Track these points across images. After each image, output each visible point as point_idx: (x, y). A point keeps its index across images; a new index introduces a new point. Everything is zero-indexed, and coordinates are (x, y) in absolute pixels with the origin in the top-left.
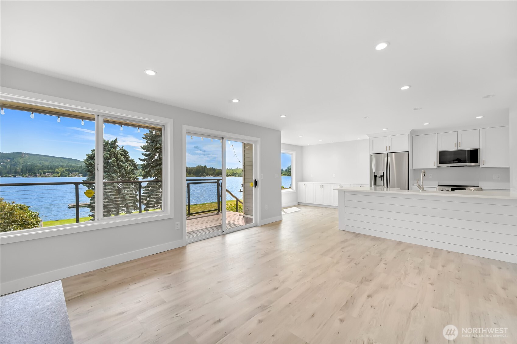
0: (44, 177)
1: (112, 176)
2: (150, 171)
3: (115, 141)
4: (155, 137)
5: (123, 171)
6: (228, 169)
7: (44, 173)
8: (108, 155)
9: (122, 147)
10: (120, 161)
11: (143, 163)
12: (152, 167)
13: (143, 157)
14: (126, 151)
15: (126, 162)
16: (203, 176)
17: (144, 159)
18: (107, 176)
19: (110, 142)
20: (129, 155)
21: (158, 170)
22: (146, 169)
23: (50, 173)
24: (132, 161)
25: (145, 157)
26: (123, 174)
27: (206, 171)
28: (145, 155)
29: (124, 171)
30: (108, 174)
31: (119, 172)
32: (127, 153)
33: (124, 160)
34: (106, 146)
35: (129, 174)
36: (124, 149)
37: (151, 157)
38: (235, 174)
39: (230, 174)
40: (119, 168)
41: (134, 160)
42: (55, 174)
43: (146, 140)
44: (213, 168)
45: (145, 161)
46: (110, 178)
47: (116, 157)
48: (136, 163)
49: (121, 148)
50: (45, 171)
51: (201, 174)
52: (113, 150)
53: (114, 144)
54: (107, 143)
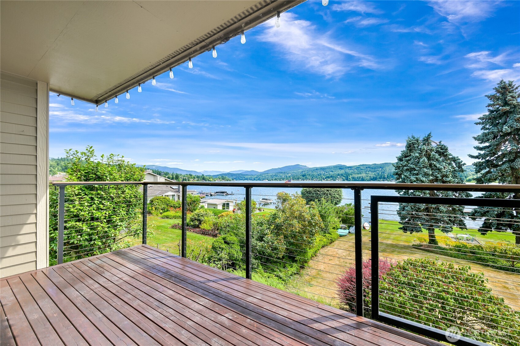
3: (429, 136)
4: (500, 116)
5: (436, 174)
8: (417, 155)
9: (440, 142)
10: (433, 161)
11: (477, 160)
13: (476, 153)
14: (445, 147)
15: (443, 162)
17: (478, 155)
18: (415, 179)
19: (421, 139)
20: (450, 151)
22: (482, 169)
24: (455, 159)
25: (479, 152)
26: (438, 177)
28: (480, 148)
30: (416, 178)
31: (432, 175)
32: (446, 149)
33: (440, 158)
34: (416, 143)
35: (446, 177)
36: (442, 144)
37: (493, 151)
40: (432, 169)
41: (458, 157)
43: (481, 126)
45: (479, 158)
47: (428, 156)
48: (462, 161)
49: (438, 143)
52: (425, 147)
53: (427, 140)
54: (417, 141)
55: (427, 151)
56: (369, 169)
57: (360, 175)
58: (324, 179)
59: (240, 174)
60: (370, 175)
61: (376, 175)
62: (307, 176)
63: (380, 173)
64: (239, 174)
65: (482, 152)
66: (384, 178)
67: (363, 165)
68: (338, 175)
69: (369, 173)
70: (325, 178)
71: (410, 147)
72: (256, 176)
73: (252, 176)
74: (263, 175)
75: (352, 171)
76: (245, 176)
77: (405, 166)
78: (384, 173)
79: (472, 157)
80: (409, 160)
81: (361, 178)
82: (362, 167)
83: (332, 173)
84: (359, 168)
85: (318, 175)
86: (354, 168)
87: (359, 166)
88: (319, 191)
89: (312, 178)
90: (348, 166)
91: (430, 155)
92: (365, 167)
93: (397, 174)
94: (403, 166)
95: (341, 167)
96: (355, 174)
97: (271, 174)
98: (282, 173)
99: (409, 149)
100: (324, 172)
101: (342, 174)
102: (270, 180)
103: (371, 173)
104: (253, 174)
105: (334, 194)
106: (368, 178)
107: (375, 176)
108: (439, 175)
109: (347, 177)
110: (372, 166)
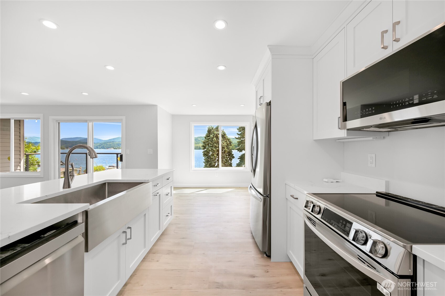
8: (212, 136)
52: (216, 132)
53: (217, 128)
54: (213, 128)
55: (216, 134)
79: (236, 138)
81: (199, 147)
84: (197, 139)
91: (218, 137)
92: (202, 139)
94: (206, 142)
99: (209, 132)
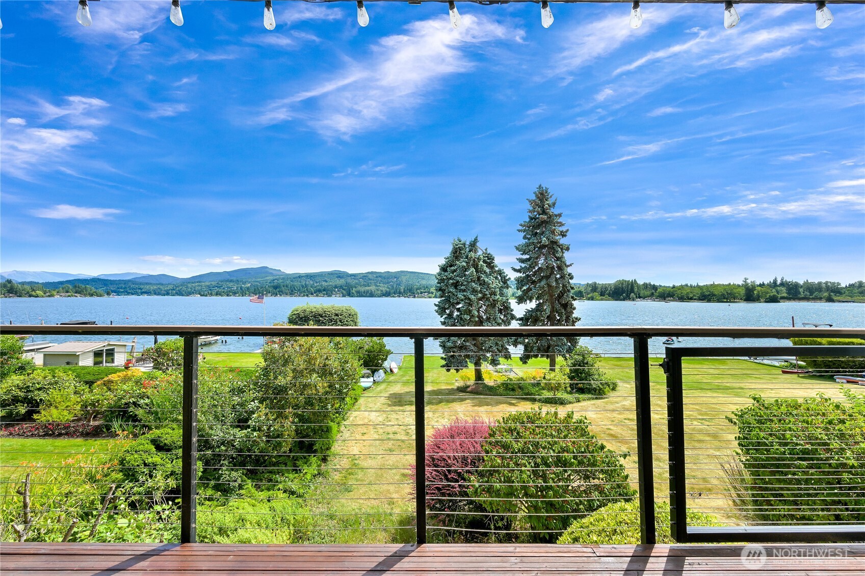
0: (420, 297)
1: (469, 299)
2: (529, 289)
3: (476, 241)
4: (539, 225)
5: (485, 290)
6: (689, 285)
7: (421, 293)
8: (464, 264)
9: (486, 250)
10: (481, 273)
11: (519, 275)
12: (533, 282)
14: (491, 255)
15: (490, 275)
16: (630, 299)
17: (519, 268)
19: (468, 243)
20: (496, 262)
21: (543, 287)
22: (523, 286)
23: (426, 294)
24: (500, 272)
25: (521, 264)
26: (486, 295)
27: (636, 290)
28: (522, 261)
29: (487, 290)
30: (464, 296)
31: (481, 292)
32: (493, 259)
33: (488, 270)
34: (463, 248)
35: (495, 295)
36: (488, 252)
37: (532, 264)
38: (709, 295)
39: (694, 296)
40: (480, 284)
41: (503, 270)
42: (430, 295)
43: (523, 234)
44: (652, 284)
45: (521, 273)
46: (467, 301)
47: (476, 266)
48: (507, 275)
49: (484, 251)
50: (422, 290)
51: (624, 295)
52: (472, 254)
53: (474, 245)
54: (464, 244)
55: (474, 259)
56: (380, 279)
57: (367, 288)
58: (312, 294)
59: (129, 281)
60: (381, 289)
61: (389, 288)
62: (283, 288)
63: (395, 286)
64: (125, 282)
65: (523, 265)
66: (400, 293)
67: (372, 273)
68: (336, 287)
69: (380, 285)
70: (313, 291)
71: (457, 253)
72: (170, 287)
73: (161, 287)
74: (189, 285)
75: (357, 281)
76: (142, 287)
77: (450, 279)
78: (399, 285)
79: (515, 270)
80: (455, 271)
81: (370, 292)
82: (370, 276)
83: (326, 284)
85: (303, 286)
86: (359, 277)
87: (366, 273)
88: (322, 317)
89: (292, 291)
90: (350, 273)
91: (477, 266)
93: (440, 290)
94: (447, 278)
95: (340, 275)
96: (361, 286)
97: (207, 284)
98: (231, 281)
99: (455, 255)
100: (312, 283)
101: (341, 286)
102: (206, 296)
103: (382, 285)
104: (164, 283)
105: (347, 321)
106: (379, 292)
107: (388, 290)
108: (487, 293)
109: (350, 291)
110: (384, 275)
